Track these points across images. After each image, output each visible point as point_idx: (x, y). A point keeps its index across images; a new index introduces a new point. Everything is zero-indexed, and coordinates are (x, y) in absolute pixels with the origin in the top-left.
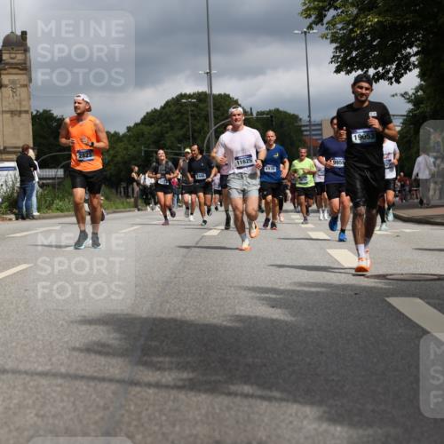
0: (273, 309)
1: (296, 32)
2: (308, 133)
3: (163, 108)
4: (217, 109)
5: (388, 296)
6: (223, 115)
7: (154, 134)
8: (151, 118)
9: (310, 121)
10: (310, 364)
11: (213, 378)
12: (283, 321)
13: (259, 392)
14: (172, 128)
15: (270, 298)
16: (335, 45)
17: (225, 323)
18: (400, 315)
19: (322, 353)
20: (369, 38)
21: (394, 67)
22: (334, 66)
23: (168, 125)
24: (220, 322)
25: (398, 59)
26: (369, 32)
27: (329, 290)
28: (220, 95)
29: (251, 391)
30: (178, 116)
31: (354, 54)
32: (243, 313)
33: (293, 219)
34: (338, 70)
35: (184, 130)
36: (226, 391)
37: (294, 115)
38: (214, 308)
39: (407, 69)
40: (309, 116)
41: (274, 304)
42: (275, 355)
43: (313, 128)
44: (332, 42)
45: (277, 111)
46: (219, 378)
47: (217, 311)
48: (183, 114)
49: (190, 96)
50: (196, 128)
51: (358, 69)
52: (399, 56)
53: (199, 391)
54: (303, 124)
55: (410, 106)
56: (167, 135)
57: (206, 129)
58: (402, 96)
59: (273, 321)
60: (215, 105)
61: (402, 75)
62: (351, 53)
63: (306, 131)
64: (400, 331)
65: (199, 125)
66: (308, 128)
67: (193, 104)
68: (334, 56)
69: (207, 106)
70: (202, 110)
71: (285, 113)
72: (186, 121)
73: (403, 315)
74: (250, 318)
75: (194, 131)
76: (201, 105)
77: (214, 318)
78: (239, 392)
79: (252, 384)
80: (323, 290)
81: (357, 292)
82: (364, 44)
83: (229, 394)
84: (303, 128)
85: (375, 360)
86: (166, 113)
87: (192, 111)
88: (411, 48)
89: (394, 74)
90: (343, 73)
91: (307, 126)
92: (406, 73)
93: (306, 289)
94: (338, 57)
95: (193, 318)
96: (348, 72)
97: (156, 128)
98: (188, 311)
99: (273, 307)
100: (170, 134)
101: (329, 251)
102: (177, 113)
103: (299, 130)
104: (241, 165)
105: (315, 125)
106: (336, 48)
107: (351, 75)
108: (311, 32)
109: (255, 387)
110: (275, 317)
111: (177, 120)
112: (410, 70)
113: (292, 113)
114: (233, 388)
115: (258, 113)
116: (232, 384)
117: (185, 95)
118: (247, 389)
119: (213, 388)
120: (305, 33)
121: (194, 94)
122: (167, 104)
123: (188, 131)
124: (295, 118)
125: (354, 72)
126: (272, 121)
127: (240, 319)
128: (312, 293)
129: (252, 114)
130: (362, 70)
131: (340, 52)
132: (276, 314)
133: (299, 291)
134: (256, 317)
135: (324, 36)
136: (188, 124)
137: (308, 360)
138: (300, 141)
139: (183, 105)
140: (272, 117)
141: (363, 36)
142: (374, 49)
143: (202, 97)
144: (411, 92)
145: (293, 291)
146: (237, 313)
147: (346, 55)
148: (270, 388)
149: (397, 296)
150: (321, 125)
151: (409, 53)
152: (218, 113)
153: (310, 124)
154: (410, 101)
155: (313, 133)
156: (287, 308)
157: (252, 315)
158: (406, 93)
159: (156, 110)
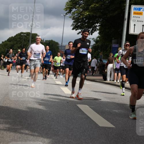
0: (40, 106)
1: (62, 15)
2: (60, 49)
3: (15, 36)
4: (32, 38)
5: (78, 104)
6: (34, 40)
7: (11, 45)
8: (11, 40)
9: (62, 45)
10: (49, 125)
11: (16, 127)
12: (42, 110)
13: (31, 133)
14: (17, 43)
15: (39, 102)
16: (73, 21)
17: (23, 109)
18: (80, 110)
19: (53, 121)
20: (85, 19)
21: (91, 29)
22: (72, 27)
23: (16, 42)
24: (22, 108)
25: (93, 27)
26: (85, 17)
27: (59, 101)
28: (34, 34)
29: (28, 133)
30: (20, 40)
31: (79, 24)
32: (30, 106)
33: (52, 77)
34: (73, 29)
35: (21, 44)
36: (20, 132)
37: (57, 42)
38: (20, 104)
39: (95, 30)
40: (62, 43)
41: (40, 104)
42: (38, 121)
43: (62, 47)
44: (73, 19)
45: (52, 41)
46: (18, 127)
47: (21, 105)
48: (21, 39)
49: (24, 33)
50: (25, 44)
51: (79, 29)
52: (93, 26)
53: (11, 131)
54: (59, 45)
55: (94, 43)
56: (15, 45)
57: (28, 45)
58: (92, 39)
59: (39, 109)
60: (32, 37)
61: (93, 32)
62: (78, 23)
63: (60, 48)
64: (80, 116)
65: (26, 43)
66: (61, 47)
67: (25, 36)
68: (73, 24)
69: (29, 37)
70: (28, 38)
71: (54, 42)
72: (22, 41)
73: (81, 110)
74: (32, 108)
75: (24, 45)
76: (28, 37)
77: (20, 107)
78: (24, 133)
79: (29, 130)
80: (57, 100)
81: (68, 102)
82: (83, 21)
83: (21, 133)
84: (59, 47)
85: (70, 125)
86: (16, 38)
87: (24, 38)
88: (97, 24)
89: (91, 32)
90: (75, 30)
91: (60, 46)
92: (95, 32)
93: (52, 100)
94: (74, 24)
95: (13, 107)
96: (76, 30)
97: (12, 43)
98: (12, 104)
99: (40, 105)
100: (16, 45)
101: (61, 88)
102: (19, 39)
103: (58, 48)
104: (35, 56)
105: (63, 46)
106: (74, 22)
107: (77, 31)
108: (67, 15)
109: (29, 131)
110: (40, 108)
111: (19, 41)
112: (96, 31)
113: (56, 42)
114: (22, 131)
115: (46, 41)
116: (22, 130)
117: (23, 33)
118: (27, 132)
119: (15, 131)
120: (65, 16)
121: (26, 33)
122: (17, 35)
123: (22, 45)
124: (57, 43)
125: (78, 30)
126: (49, 44)
127: (29, 108)
128: (54, 101)
129: (43, 41)
130: (81, 29)
131: (75, 23)
132: (41, 107)
133: (49, 100)
134: (34, 108)
135: (70, 17)
136: (22, 42)
137: (48, 123)
138: (58, 51)
139: (22, 36)
140: (50, 42)
141: (83, 19)
142: (86, 23)
143: (28, 34)
144: (95, 38)
145: (48, 100)
146: (28, 106)
147: (76, 24)
148: (34, 132)
149: (80, 104)
150: (65, 46)
151: (97, 25)
152: (33, 39)
153: (62, 46)
154: (94, 41)
155: (62, 49)
156: (44, 106)
157: (33, 107)
158: (94, 38)
159: (12, 37)
